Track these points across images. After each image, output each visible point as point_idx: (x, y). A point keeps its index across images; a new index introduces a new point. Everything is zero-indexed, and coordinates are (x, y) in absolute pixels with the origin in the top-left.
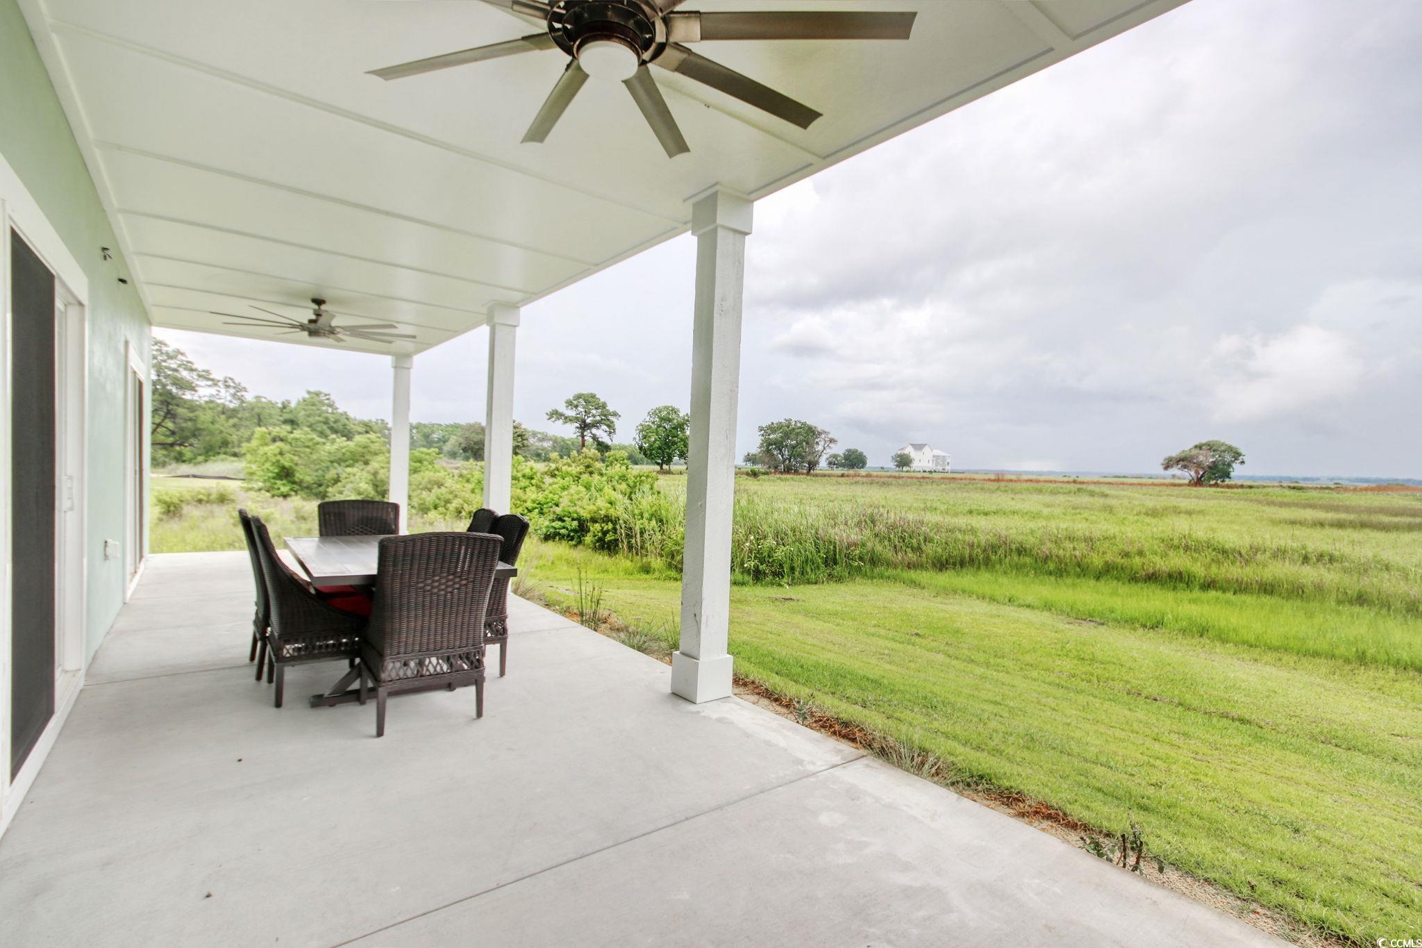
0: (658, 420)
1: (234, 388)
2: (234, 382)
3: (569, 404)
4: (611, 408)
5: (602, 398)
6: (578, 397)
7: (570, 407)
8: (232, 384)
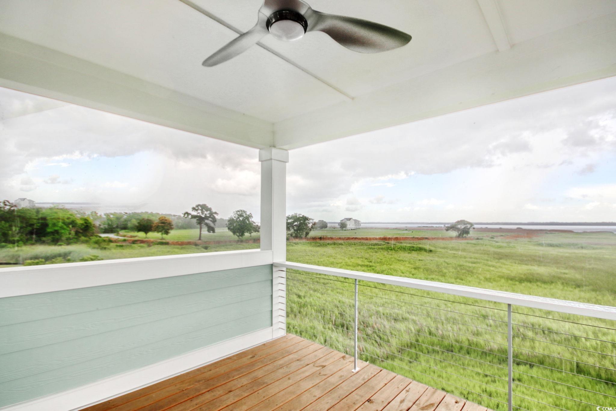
0: (237, 216)
1: (9, 206)
2: (9, 203)
3: (194, 209)
4: (214, 210)
5: (209, 206)
6: (197, 206)
7: (194, 210)
8: (8, 204)
